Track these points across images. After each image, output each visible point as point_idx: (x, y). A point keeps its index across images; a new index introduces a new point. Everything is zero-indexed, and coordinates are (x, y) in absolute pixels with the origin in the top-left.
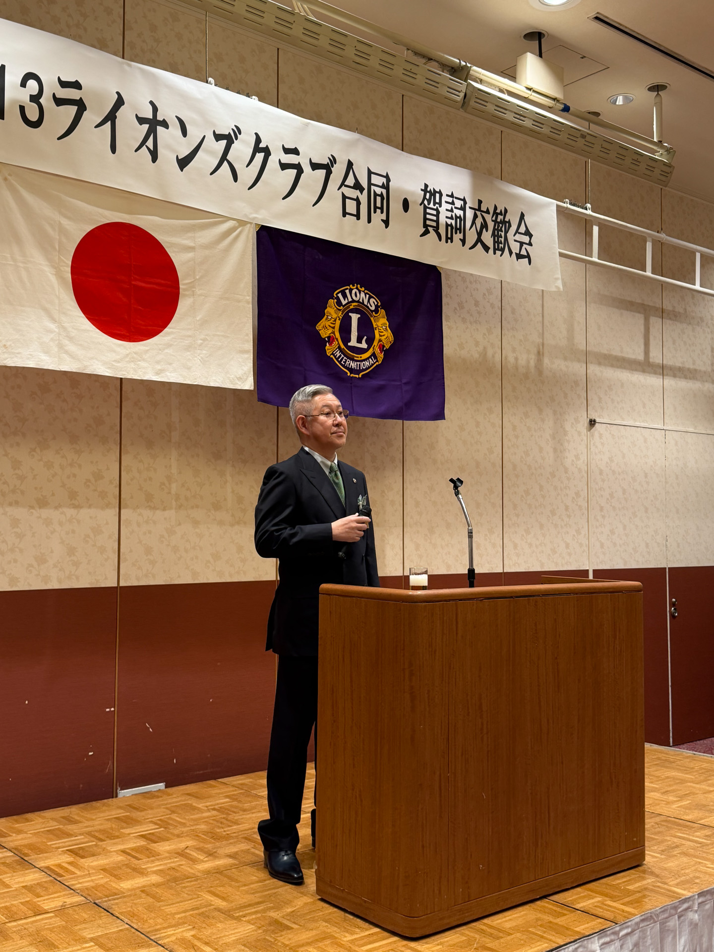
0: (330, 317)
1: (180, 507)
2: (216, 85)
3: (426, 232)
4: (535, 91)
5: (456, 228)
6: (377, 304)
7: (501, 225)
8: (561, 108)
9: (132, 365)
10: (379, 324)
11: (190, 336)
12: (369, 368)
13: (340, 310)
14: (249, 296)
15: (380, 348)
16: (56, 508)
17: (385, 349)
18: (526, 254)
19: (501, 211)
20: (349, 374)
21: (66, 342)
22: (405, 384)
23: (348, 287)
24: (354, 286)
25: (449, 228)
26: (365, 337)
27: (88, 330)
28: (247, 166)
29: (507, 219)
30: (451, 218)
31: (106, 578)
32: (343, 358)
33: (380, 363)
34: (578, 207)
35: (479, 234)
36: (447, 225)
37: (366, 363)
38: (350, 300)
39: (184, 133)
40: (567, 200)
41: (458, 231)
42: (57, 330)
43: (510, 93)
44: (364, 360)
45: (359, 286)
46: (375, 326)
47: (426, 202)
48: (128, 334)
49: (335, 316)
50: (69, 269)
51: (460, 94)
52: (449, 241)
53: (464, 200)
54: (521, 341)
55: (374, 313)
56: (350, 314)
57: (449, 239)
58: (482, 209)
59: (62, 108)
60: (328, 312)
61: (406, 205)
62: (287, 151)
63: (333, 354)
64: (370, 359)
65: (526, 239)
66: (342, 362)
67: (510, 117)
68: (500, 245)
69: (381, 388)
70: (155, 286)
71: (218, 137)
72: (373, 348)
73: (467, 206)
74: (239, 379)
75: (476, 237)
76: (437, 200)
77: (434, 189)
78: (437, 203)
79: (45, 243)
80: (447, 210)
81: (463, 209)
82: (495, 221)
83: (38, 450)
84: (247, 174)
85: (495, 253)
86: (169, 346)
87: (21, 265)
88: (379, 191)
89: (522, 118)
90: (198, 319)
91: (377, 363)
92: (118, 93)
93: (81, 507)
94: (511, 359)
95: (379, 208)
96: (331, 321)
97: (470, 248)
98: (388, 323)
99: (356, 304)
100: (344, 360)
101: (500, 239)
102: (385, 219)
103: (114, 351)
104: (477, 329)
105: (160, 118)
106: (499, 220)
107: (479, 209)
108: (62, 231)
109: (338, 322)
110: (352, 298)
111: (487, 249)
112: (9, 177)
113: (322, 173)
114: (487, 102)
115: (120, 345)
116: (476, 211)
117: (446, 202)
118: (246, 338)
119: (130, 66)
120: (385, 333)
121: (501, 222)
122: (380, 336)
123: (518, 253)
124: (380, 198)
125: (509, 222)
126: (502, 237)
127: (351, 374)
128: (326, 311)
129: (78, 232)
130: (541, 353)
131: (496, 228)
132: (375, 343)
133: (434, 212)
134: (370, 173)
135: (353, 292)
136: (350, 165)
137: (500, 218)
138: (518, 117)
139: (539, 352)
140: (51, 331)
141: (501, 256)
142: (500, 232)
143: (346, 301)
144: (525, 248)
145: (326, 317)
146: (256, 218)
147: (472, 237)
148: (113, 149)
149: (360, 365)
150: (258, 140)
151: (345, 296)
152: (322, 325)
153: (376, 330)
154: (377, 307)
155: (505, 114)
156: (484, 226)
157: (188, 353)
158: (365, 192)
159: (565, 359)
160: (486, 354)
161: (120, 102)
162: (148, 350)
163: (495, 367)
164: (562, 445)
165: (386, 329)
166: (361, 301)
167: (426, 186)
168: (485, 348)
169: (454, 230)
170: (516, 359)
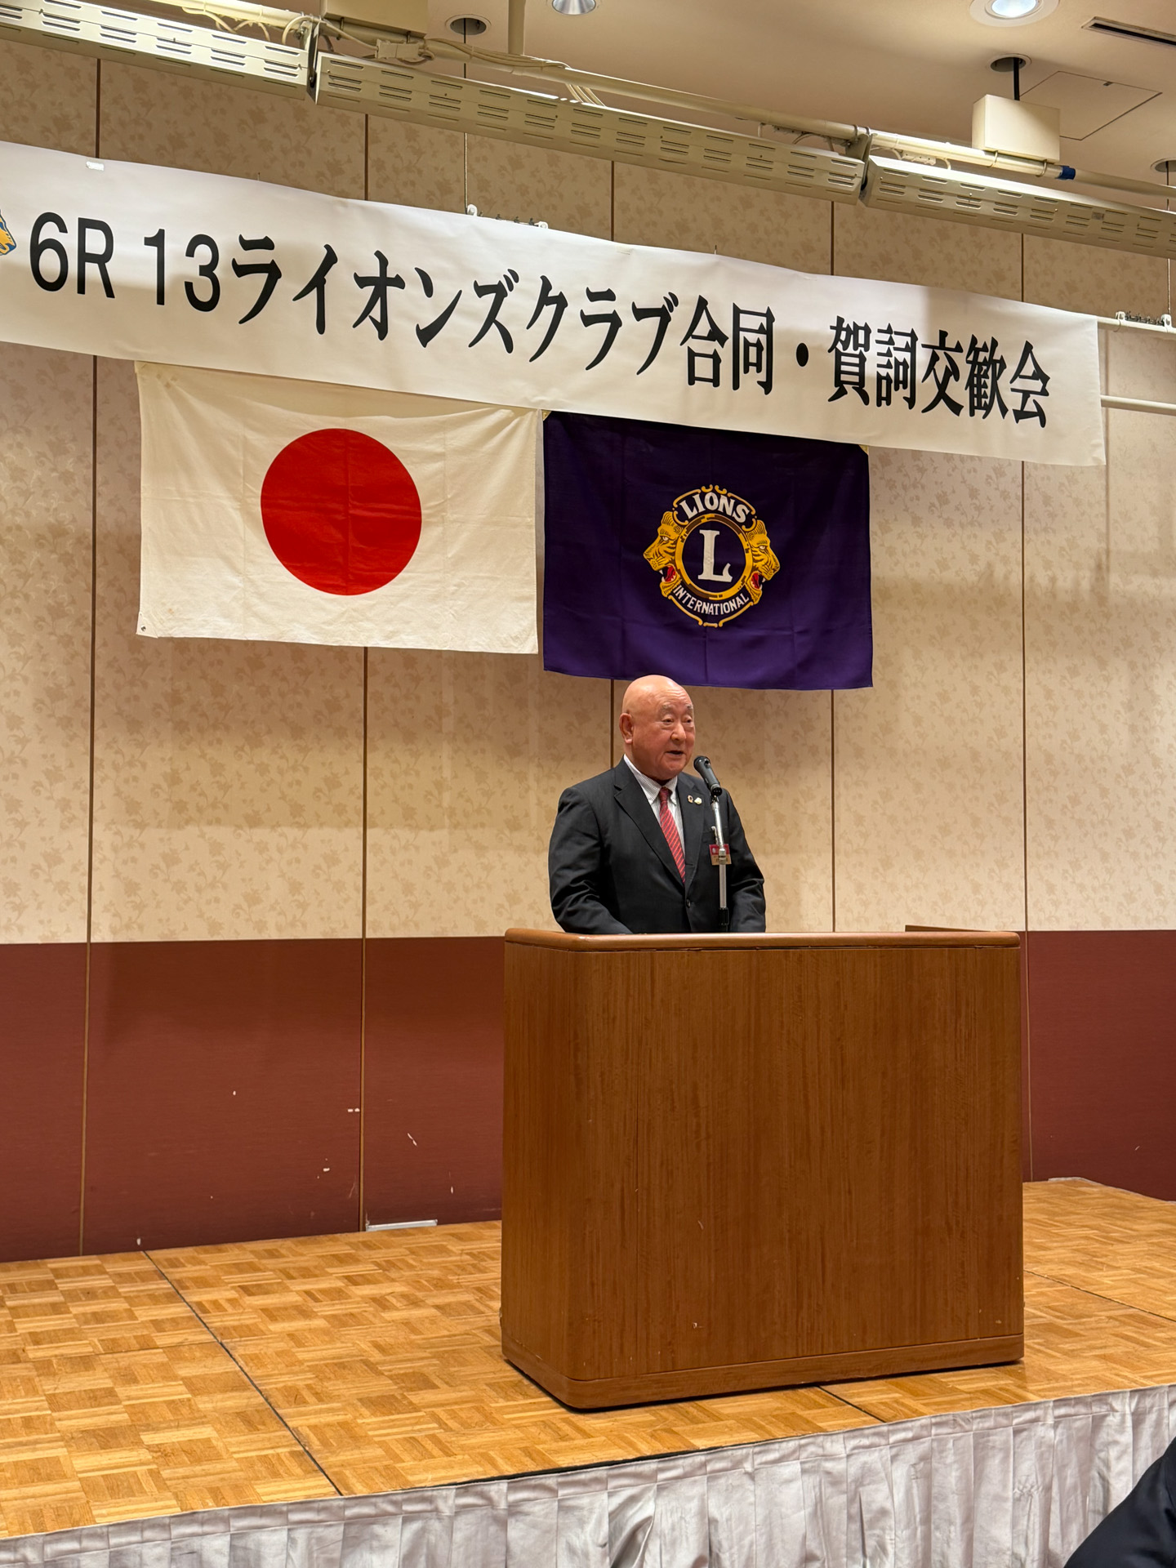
0: (666, 539)
1: (456, 826)
2: (479, 215)
3: (841, 393)
4: (1001, 155)
5: (900, 380)
6: (750, 513)
7: (985, 368)
8: (1058, 175)
9: (350, 627)
10: (754, 543)
11: (437, 582)
12: (736, 611)
13: (684, 526)
14: (530, 517)
15: (754, 580)
16: (273, 827)
17: (764, 580)
18: (1036, 410)
19: (985, 344)
20: (701, 623)
21: (255, 600)
22: (800, 633)
23: (699, 491)
24: (708, 487)
25: (884, 382)
26: (728, 565)
27: (287, 583)
28: (528, 328)
29: (997, 357)
30: (889, 366)
31: (346, 926)
32: (689, 599)
33: (756, 603)
34: (1146, 321)
35: (942, 387)
36: (880, 378)
37: (730, 604)
38: (701, 509)
39: (429, 289)
40: (1120, 313)
41: (901, 386)
42: (241, 585)
43: (958, 165)
44: (727, 600)
45: (717, 488)
46: (745, 547)
47: (840, 346)
48: (344, 584)
49: (674, 536)
50: (258, 501)
51: (853, 181)
52: (884, 402)
53: (913, 335)
54: (1062, 549)
55: (744, 527)
56: (701, 532)
57: (884, 399)
58: (947, 346)
59: (245, 278)
60: (663, 531)
61: (802, 354)
62: (593, 296)
63: (672, 594)
64: (737, 598)
65: (1037, 385)
66: (689, 606)
67: (950, 203)
68: (983, 400)
69: (756, 643)
70: (383, 515)
71: (481, 291)
72: (743, 581)
73: (918, 344)
74: (515, 639)
75: (936, 390)
76: (861, 340)
77: (854, 324)
78: (861, 345)
79: (224, 469)
80: (879, 354)
81: (911, 349)
82: (974, 363)
83: (247, 748)
84: (527, 339)
85: (972, 414)
86: (405, 597)
87: (191, 500)
88: (753, 338)
89: (972, 202)
90: (450, 555)
91: (751, 604)
92: (328, 247)
93: (309, 827)
94: (1042, 579)
95: (753, 364)
96: (669, 545)
97: (924, 411)
98: (769, 541)
99: (713, 515)
100: (691, 602)
101: (983, 390)
102: (765, 380)
103: (323, 609)
104: (975, 536)
105: (391, 274)
106: (981, 359)
107: (942, 346)
108: (247, 447)
109: (680, 546)
110: (704, 506)
111: (956, 408)
112: (173, 383)
113: (655, 321)
114: (903, 186)
115: (333, 600)
116: (936, 351)
117: (878, 342)
118: (527, 578)
119: (345, 205)
120: (763, 556)
121: (985, 362)
122: (755, 561)
123: (1019, 409)
124: (755, 348)
125: (1002, 361)
126: (987, 387)
127: (704, 622)
128: (659, 530)
129: (270, 448)
130: (1104, 567)
131: (976, 372)
132: (747, 573)
133: (856, 361)
134: (737, 312)
135: (707, 497)
136: (702, 304)
137: (982, 356)
138: (966, 201)
139: (1099, 567)
140: (234, 587)
141: (984, 417)
142: (983, 380)
143: (695, 512)
144: (1034, 401)
145: (659, 538)
146: (542, 401)
147: (927, 390)
148: (321, 327)
149: (719, 608)
150: (546, 285)
151: (692, 504)
152: (653, 551)
153: (747, 551)
154: (749, 517)
155: (941, 200)
156: (953, 371)
157: (436, 606)
158: (729, 343)
159: (1155, 574)
160: (991, 574)
161: (331, 259)
162: (374, 605)
163: (1010, 595)
164: (1147, 719)
165: (766, 549)
166: (721, 509)
167: (840, 320)
168: (989, 565)
169: (893, 385)
170: (1053, 580)
